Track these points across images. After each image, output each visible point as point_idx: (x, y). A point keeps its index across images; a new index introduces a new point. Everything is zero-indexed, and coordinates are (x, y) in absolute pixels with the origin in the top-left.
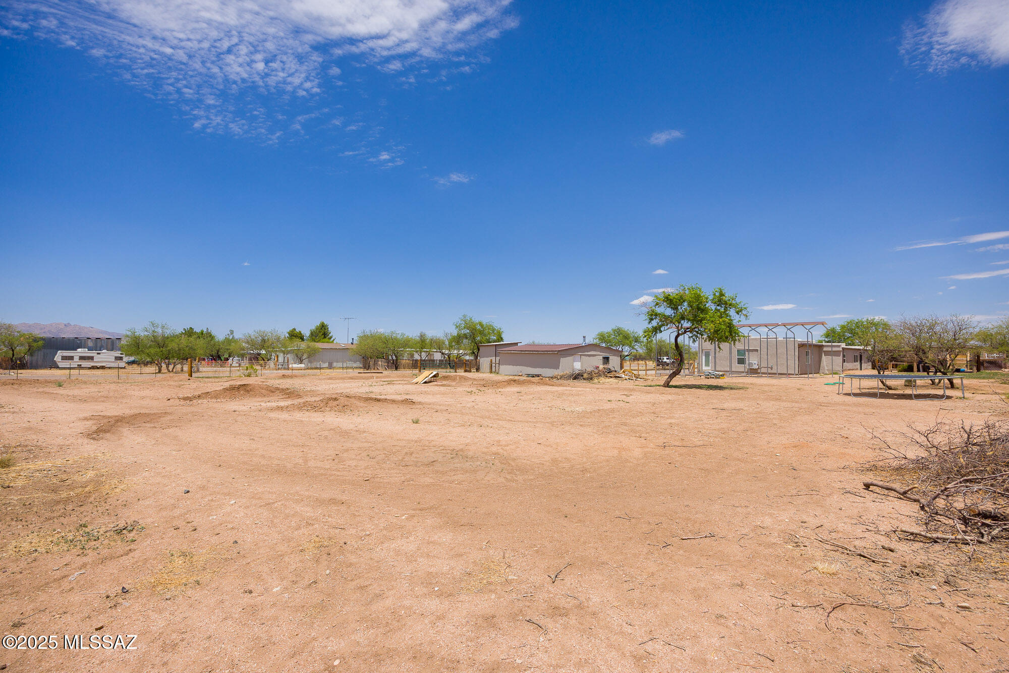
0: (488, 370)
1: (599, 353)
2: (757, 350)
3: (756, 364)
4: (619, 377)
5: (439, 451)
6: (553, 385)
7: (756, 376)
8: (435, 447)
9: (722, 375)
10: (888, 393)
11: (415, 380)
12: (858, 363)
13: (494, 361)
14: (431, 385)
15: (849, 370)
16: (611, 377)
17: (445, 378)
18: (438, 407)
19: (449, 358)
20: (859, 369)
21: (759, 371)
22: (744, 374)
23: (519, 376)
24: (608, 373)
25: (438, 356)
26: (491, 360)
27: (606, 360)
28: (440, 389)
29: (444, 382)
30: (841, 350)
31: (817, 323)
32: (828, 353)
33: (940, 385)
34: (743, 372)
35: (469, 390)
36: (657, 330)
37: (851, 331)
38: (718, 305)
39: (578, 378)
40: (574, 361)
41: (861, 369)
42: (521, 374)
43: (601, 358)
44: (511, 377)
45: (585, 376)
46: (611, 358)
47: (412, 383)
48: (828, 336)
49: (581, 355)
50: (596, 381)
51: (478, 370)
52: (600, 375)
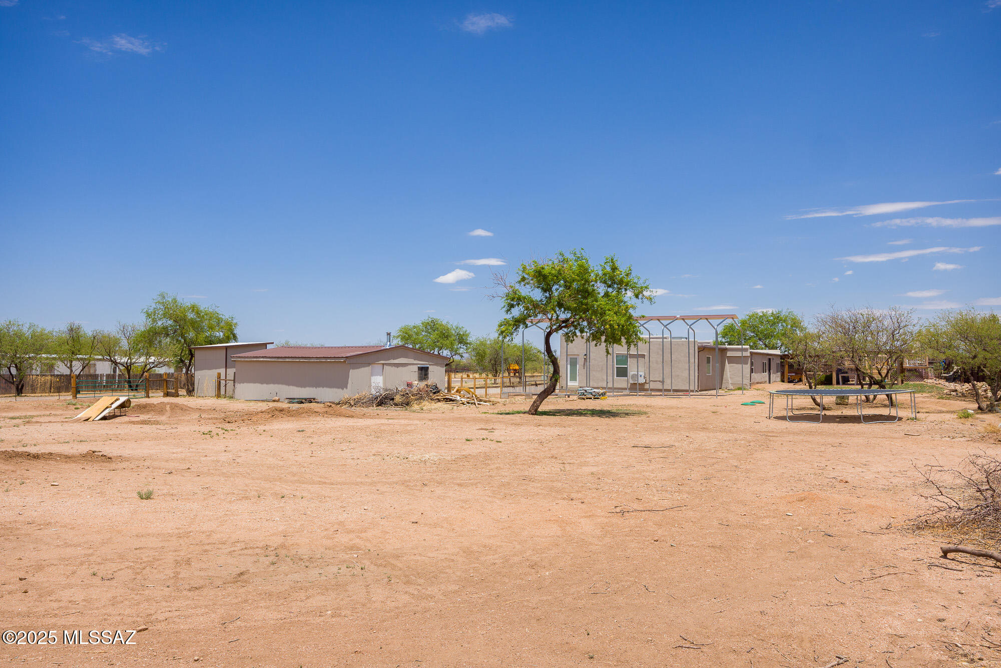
0: (212, 391)
1: (412, 361)
2: (644, 355)
3: (643, 376)
4: (451, 400)
5: (240, 552)
6: (352, 417)
7: (643, 394)
8: (224, 544)
9: (603, 394)
10: (825, 415)
11: (83, 414)
12: (767, 374)
13: (223, 377)
14: (122, 423)
15: (758, 383)
16: (439, 400)
17: (143, 408)
18: (171, 465)
19: (129, 372)
20: (768, 382)
21: (647, 386)
22: (627, 392)
23: (274, 401)
24: (435, 393)
25: (103, 368)
26: (219, 374)
27: (424, 372)
28: (143, 430)
29: (143, 417)
30: (749, 355)
31: (727, 317)
32: (733, 360)
33: (875, 402)
34: (625, 389)
35: (205, 429)
36: (520, 322)
37: (754, 328)
38: (609, 286)
39: (386, 404)
40: (372, 375)
41: (770, 383)
42: (277, 398)
43: (415, 368)
44: (272, 405)
45: (398, 399)
46: (431, 368)
47: (78, 421)
48: (726, 335)
49: (383, 364)
50: (416, 407)
51: (190, 392)
52: (421, 398)
